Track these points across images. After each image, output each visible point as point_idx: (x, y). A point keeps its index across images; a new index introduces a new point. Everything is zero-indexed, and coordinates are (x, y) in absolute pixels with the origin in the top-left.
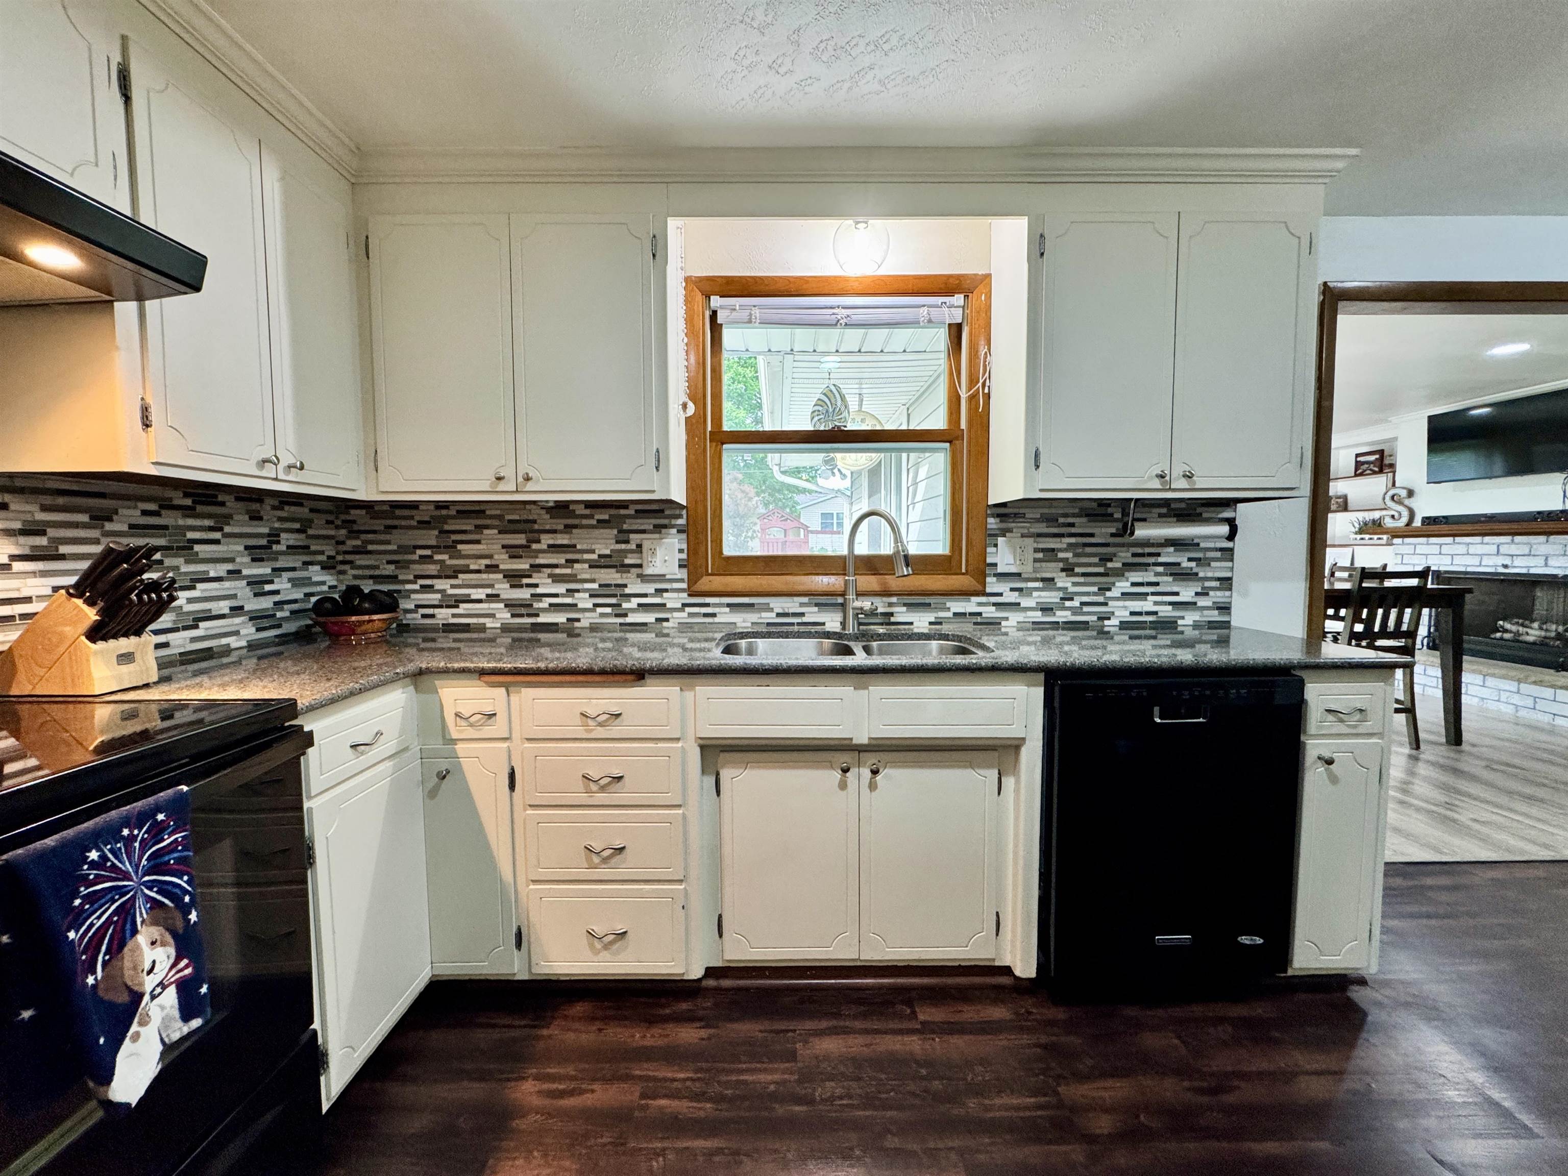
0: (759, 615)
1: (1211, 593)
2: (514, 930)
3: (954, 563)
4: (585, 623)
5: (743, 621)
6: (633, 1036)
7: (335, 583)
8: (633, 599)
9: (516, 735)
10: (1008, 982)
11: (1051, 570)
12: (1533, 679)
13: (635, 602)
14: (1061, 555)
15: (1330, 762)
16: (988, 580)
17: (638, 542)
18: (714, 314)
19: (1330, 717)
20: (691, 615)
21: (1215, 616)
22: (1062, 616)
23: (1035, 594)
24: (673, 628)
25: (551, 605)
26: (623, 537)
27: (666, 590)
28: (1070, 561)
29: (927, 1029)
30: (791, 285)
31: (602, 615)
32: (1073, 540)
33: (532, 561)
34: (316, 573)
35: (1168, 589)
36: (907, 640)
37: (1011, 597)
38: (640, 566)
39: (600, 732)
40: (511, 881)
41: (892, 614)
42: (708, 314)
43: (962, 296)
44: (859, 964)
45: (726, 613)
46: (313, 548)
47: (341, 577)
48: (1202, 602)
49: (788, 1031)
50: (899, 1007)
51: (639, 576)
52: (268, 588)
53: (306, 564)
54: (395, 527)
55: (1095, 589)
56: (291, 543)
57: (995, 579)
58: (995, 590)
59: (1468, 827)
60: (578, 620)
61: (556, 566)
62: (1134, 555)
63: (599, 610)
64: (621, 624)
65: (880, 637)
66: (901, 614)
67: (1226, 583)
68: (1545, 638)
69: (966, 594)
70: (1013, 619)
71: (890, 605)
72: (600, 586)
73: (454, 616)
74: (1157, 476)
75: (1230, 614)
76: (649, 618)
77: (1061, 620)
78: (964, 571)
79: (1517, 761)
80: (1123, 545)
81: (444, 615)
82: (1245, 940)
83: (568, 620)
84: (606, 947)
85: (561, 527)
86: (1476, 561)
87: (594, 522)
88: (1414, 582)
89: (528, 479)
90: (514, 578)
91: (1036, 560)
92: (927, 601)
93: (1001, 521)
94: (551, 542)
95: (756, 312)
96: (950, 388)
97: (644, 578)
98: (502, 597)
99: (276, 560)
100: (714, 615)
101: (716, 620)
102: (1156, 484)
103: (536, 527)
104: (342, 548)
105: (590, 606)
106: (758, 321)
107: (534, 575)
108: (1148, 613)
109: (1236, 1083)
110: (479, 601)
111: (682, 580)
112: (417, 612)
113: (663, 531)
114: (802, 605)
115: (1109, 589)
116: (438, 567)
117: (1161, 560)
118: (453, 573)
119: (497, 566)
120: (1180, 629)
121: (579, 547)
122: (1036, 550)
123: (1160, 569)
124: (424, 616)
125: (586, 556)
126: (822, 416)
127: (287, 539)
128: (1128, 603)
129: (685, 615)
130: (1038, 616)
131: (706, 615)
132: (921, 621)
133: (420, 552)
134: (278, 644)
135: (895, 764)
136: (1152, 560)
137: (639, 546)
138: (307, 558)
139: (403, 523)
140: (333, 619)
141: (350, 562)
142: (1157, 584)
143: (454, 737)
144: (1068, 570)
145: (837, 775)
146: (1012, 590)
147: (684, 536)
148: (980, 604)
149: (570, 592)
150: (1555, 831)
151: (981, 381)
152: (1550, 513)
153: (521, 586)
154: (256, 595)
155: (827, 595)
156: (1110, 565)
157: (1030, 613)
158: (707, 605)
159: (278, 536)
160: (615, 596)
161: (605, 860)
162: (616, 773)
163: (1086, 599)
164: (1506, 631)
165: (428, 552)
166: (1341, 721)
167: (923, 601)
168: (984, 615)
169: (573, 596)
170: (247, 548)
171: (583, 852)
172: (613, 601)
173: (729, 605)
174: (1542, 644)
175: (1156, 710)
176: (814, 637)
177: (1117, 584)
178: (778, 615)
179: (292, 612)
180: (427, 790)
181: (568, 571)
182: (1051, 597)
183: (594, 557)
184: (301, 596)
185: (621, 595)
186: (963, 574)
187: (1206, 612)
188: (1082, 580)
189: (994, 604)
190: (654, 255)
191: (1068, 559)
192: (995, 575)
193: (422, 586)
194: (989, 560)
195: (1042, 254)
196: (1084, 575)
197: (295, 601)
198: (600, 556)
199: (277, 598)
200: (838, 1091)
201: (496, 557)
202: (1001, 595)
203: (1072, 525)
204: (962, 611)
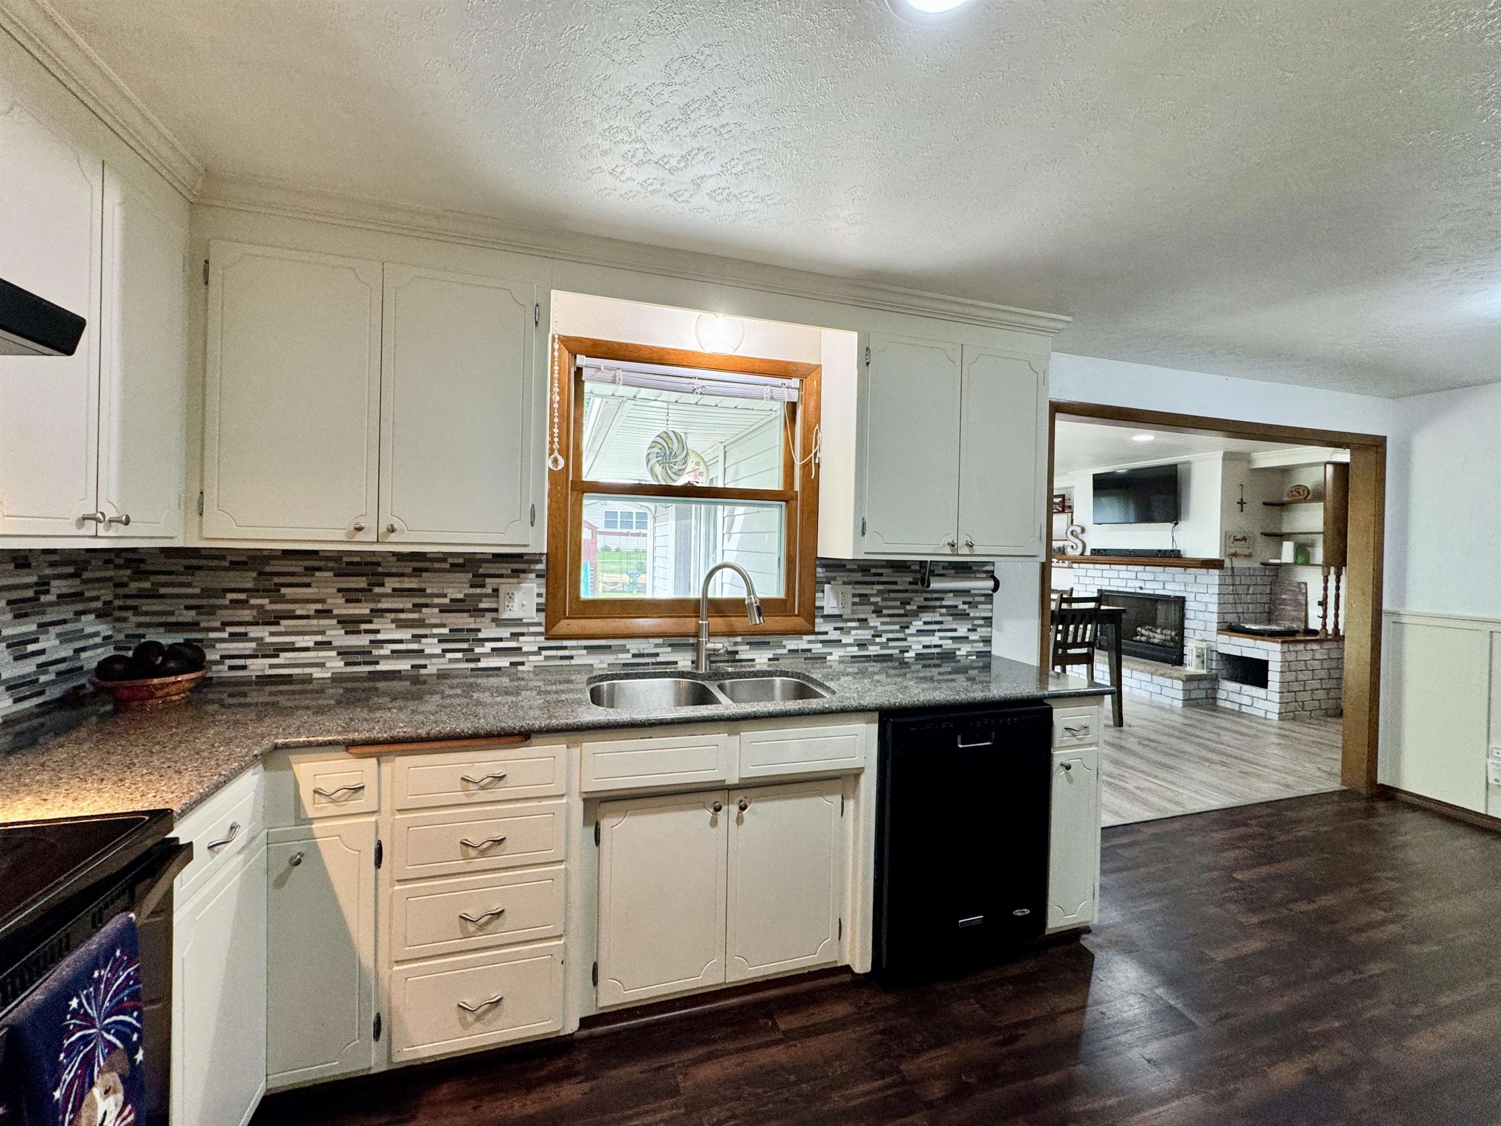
0: (615, 657)
1: (979, 629)
2: (373, 1018)
3: (789, 606)
4: (432, 669)
5: (600, 663)
6: (512, 1107)
7: (110, 633)
8: (487, 644)
9: (386, 807)
10: (848, 979)
11: (865, 612)
12: (1160, 672)
13: (489, 646)
14: (873, 599)
15: (1068, 768)
16: (817, 620)
17: (495, 587)
18: (579, 371)
19: (1068, 734)
20: (547, 658)
21: (980, 647)
22: (873, 650)
23: (853, 632)
24: (529, 671)
25: (393, 652)
26: (479, 580)
27: (523, 634)
28: (880, 604)
29: (789, 1037)
30: (654, 355)
31: (451, 661)
32: (881, 587)
33: (373, 606)
34: (90, 624)
35: (950, 627)
36: (753, 677)
37: (834, 635)
38: (496, 610)
39: (483, 796)
40: (372, 964)
41: (737, 652)
42: (573, 370)
43: (798, 380)
44: (724, 987)
45: (583, 655)
46: (87, 594)
47: (118, 625)
48: (973, 636)
49: (667, 1066)
50: (762, 1021)
51: (494, 620)
52: (31, 648)
53: (79, 613)
54: (200, 568)
55: (897, 627)
56: (65, 591)
57: (822, 620)
58: (822, 629)
59: (1133, 794)
60: (424, 666)
61: (402, 611)
62: (926, 599)
63: (449, 655)
64: (472, 669)
65: (731, 676)
66: (745, 652)
67: (988, 621)
68: (1165, 640)
69: (798, 633)
70: (836, 654)
71: (736, 644)
72: (451, 630)
73: (272, 666)
74: (949, 544)
75: (991, 645)
76: (503, 662)
77: (872, 654)
78: (796, 613)
79: (1154, 736)
80: (916, 591)
81: (259, 666)
82: (1018, 913)
83: (413, 667)
84: (479, 1018)
85: (410, 570)
86: (1123, 583)
87: (447, 566)
88: (1092, 605)
89: (392, 530)
90: (350, 625)
91: (854, 604)
92: (767, 640)
93: (827, 571)
94: (397, 586)
95: (620, 374)
96: (785, 453)
97: (499, 623)
98: (335, 644)
99: (44, 613)
100: (571, 658)
101: (573, 662)
102: (948, 550)
103: (380, 570)
104: (121, 591)
105: (439, 651)
106: (622, 382)
107: (375, 620)
108: (936, 646)
109: (1020, 1032)
110: (307, 649)
111: (539, 624)
112: (223, 663)
113: (522, 575)
114: (657, 646)
115: (908, 627)
116: (255, 613)
117: (944, 603)
118: (274, 619)
119: (331, 611)
120: (958, 658)
121: (428, 591)
122: (854, 596)
123: (944, 611)
124: (231, 668)
125: (436, 601)
126: (660, 458)
127: (58, 587)
128: (921, 639)
129: (541, 658)
130: (855, 651)
131: (562, 658)
132: (761, 659)
133: (230, 596)
134: (37, 716)
135: (758, 799)
136: (938, 603)
137: (496, 591)
138: (80, 607)
139: (211, 563)
140: (126, 683)
141: (135, 608)
142: (941, 623)
143: (310, 816)
144: (878, 612)
145: (708, 813)
146: (836, 629)
147: (543, 581)
148: (810, 642)
149: (417, 638)
150: (1181, 790)
151: (814, 452)
152: (1166, 551)
153: (359, 632)
154: (16, 659)
155: (681, 636)
156: (908, 607)
157: (849, 649)
158: (565, 648)
159: (48, 584)
160: (467, 640)
161: (481, 928)
162: (498, 835)
163: (891, 636)
164: (1142, 635)
165: (243, 596)
166: (1074, 735)
167: (762, 640)
168: (813, 651)
169: (420, 642)
170: (9, 603)
171: (457, 921)
172: (465, 646)
173: (585, 648)
174: (1162, 645)
175: (959, 738)
176: (670, 677)
177: (914, 623)
178: (634, 656)
179: (59, 674)
180: (272, 879)
181: (415, 616)
182: (865, 634)
183: (447, 601)
184: (70, 653)
185: (473, 640)
186: (796, 616)
187: (975, 645)
188: (888, 619)
189: (821, 642)
190: (536, 323)
191: (877, 602)
192: (822, 617)
193: (231, 634)
194: (818, 604)
195: (868, 363)
196: (889, 616)
197: (63, 660)
198: (452, 600)
199: (42, 659)
200: (724, 1114)
201: (329, 601)
202: (826, 633)
203: (881, 575)
204: (796, 648)
